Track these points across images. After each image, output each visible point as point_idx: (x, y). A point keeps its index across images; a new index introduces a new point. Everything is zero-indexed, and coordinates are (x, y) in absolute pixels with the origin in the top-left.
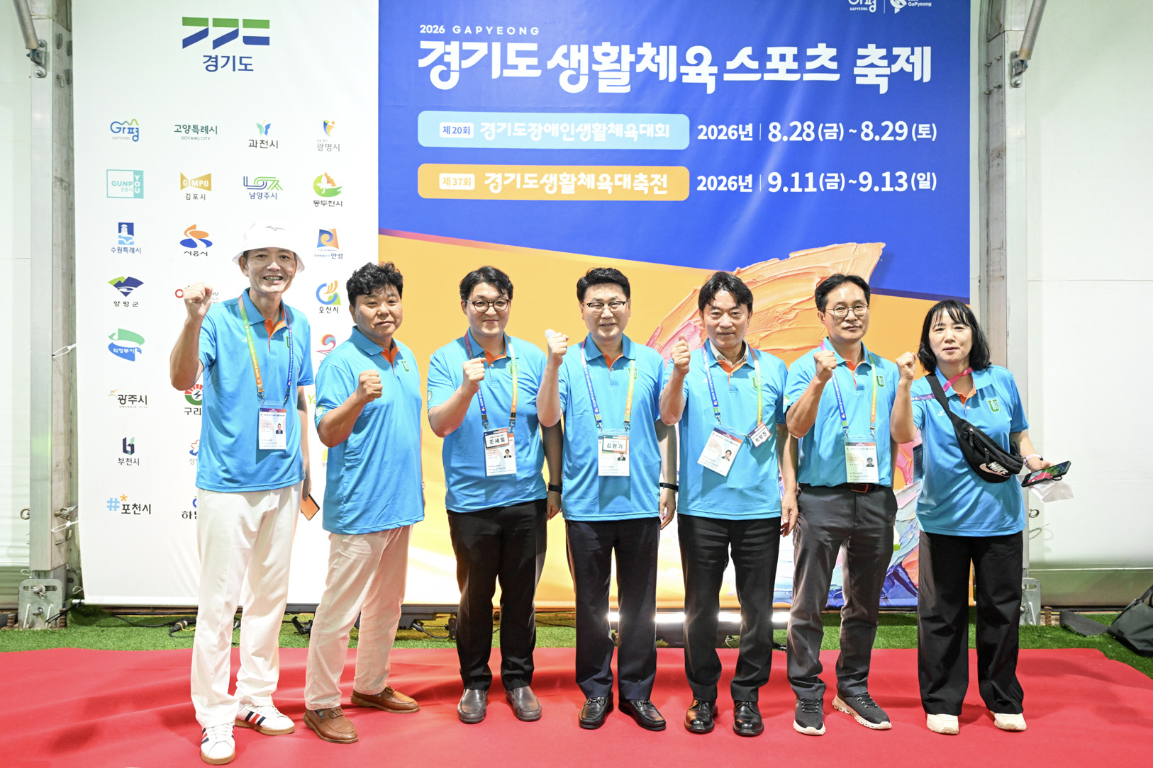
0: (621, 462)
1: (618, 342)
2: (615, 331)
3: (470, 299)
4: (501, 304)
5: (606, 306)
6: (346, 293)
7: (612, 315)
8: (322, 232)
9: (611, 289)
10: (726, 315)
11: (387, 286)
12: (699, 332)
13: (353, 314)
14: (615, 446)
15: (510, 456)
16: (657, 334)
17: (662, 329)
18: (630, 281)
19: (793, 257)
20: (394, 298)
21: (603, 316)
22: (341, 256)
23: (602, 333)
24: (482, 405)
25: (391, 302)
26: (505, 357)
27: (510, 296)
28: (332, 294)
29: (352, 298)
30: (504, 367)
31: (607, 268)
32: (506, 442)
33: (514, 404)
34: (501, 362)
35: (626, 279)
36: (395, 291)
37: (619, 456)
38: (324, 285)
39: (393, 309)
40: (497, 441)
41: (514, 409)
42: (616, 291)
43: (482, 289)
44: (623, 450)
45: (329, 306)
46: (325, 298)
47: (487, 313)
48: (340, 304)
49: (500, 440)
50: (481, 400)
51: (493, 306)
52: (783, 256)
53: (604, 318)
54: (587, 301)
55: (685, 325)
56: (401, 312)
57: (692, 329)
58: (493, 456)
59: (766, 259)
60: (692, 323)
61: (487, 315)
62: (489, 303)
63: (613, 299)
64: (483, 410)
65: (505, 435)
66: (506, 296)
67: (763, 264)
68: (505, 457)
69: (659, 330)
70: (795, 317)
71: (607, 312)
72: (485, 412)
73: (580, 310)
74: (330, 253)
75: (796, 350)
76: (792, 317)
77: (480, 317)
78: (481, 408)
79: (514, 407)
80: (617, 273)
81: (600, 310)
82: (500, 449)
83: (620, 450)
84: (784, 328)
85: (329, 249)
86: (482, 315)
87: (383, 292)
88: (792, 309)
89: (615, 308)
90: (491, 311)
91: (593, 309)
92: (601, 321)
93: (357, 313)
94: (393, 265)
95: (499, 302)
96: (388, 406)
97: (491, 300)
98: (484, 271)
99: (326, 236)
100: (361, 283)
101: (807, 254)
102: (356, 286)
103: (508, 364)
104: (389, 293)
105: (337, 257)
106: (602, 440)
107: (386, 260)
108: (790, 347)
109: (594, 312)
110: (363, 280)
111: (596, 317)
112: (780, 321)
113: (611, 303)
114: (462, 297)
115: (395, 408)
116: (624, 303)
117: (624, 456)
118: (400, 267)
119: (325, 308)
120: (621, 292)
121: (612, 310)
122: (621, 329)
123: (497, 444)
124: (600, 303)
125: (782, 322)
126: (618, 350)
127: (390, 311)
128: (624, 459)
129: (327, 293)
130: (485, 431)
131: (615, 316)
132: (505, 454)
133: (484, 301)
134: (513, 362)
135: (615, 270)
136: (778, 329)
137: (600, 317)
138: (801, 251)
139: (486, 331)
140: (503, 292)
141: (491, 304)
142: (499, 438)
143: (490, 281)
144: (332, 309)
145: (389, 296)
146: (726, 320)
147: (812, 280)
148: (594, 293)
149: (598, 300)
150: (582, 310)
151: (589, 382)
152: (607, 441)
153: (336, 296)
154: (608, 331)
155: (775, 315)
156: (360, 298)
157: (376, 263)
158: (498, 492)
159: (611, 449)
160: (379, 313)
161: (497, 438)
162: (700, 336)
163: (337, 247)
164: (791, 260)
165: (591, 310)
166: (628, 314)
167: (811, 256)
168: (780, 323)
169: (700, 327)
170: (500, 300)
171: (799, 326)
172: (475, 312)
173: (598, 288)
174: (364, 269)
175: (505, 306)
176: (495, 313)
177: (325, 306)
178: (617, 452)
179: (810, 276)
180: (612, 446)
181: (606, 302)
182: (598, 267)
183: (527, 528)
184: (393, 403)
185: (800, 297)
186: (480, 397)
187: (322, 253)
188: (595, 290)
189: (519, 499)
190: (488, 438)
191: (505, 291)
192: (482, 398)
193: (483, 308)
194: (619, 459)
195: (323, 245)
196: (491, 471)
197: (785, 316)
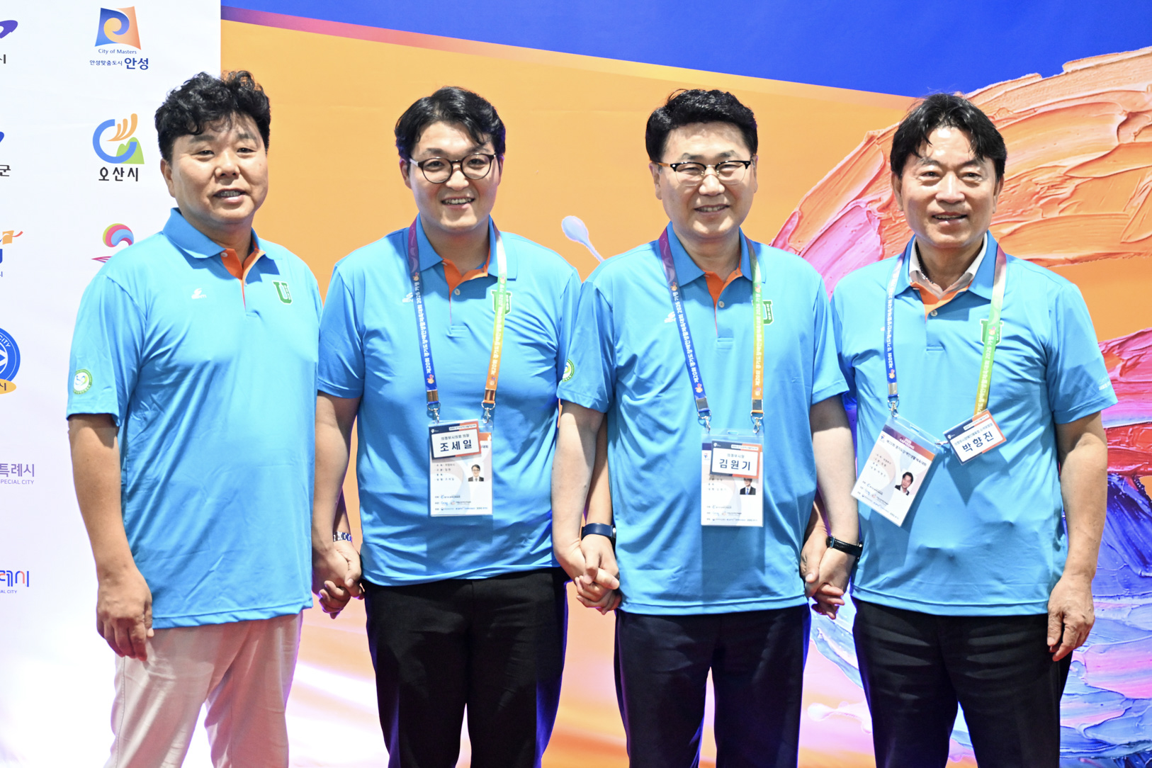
0: (746, 497)
1: (731, 245)
2: (726, 224)
3: (415, 156)
4: (476, 163)
5: (710, 170)
6: (155, 134)
7: (722, 188)
8: (106, 14)
9: (721, 134)
10: (951, 177)
11: (234, 115)
12: (878, 224)
13: (168, 175)
14: (735, 465)
15: (482, 479)
16: (790, 227)
17: (801, 218)
18: (757, 117)
19: (1069, 71)
20: (250, 143)
21: (703, 190)
22: (145, 63)
23: (700, 227)
24: (429, 371)
25: (244, 150)
26: (485, 275)
27: (500, 148)
28: (125, 142)
29: (166, 145)
30: (482, 295)
31: (708, 89)
32: (475, 449)
33: (493, 372)
34: (477, 288)
35: (748, 114)
36: (253, 128)
37: (742, 484)
38: (111, 123)
39: (249, 164)
40: (457, 446)
41: (492, 383)
42: (731, 140)
43: (438, 136)
44: (752, 472)
45: (119, 166)
46: (111, 149)
47: (449, 184)
48: (142, 162)
49: (462, 445)
50: (427, 360)
51: (461, 169)
52: (1050, 68)
53: (707, 195)
54: (670, 158)
55: (849, 208)
56: (266, 173)
57: (863, 217)
58: (446, 475)
59: (1015, 74)
60: (863, 205)
61: (450, 189)
62: (452, 163)
63: (725, 155)
64: (431, 381)
65: (473, 435)
66: (490, 149)
67: (1010, 85)
68: (471, 480)
69: (796, 219)
70: (1072, 194)
71: (711, 182)
72: (433, 386)
73: (652, 179)
74: (122, 57)
75: (1073, 261)
76: (1067, 195)
77: (436, 193)
78: (427, 376)
79: (493, 378)
80: (731, 100)
81: (697, 178)
82: (460, 462)
83: (746, 472)
84: (1049, 216)
85: (119, 48)
86: (439, 189)
87: (226, 128)
88: (1067, 178)
89: (729, 174)
90: (458, 180)
91: (683, 176)
92: (699, 202)
93: (175, 173)
94: (248, 75)
95: (475, 161)
96: (216, 368)
97: (456, 156)
98: (443, 98)
99: (114, 23)
100: (182, 111)
101: (1098, 66)
102: (173, 119)
103: (491, 290)
104: (242, 131)
105: (137, 66)
106: (710, 452)
107: (237, 67)
108: (1062, 256)
109: (685, 181)
110: (185, 106)
111: (688, 191)
112: (1042, 202)
113: (721, 164)
114: (401, 153)
115: (230, 375)
116: (747, 164)
117: (753, 485)
118: (264, 80)
119: (111, 170)
120: (741, 141)
121: (723, 178)
122: (739, 220)
123: (455, 452)
124: (698, 164)
125: (1046, 204)
126: (729, 263)
127: (240, 168)
128: (753, 491)
129: (116, 139)
130: (432, 424)
131: (729, 190)
132: (470, 474)
133: (443, 161)
134: (502, 286)
135: (728, 94)
136: (1038, 218)
137: (696, 192)
138: (1085, 60)
139: (447, 222)
140: (481, 140)
141: (456, 166)
142: (461, 441)
143: (453, 117)
144: (126, 171)
145: (241, 137)
146: (950, 187)
147: (1109, 118)
148: (683, 143)
149: (693, 157)
150: (657, 178)
151: (684, 329)
152: (719, 453)
153: (133, 146)
154: (712, 220)
155: (1032, 189)
156: (182, 144)
157: (215, 73)
158: (461, 549)
159: (729, 471)
160: (219, 171)
161: (455, 441)
162: (880, 233)
163: (139, 47)
164: (1066, 78)
165: (676, 178)
166: (753, 188)
167: (1107, 69)
168: (1042, 206)
169: (878, 214)
170: (478, 156)
171: (1081, 213)
172: (427, 183)
173: (695, 133)
174: (192, 84)
175: (486, 168)
176: (466, 183)
177: (111, 167)
178: (739, 476)
179: (1104, 111)
180: (729, 465)
181: (711, 161)
182: (690, 88)
183: (519, 624)
184: (228, 363)
185: (1083, 152)
186: (426, 354)
187: (106, 58)
188: (687, 136)
189: (503, 566)
190: (437, 439)
191: (485, 137)
192: (430, 357)
193: (440, 175)
194: (743, 492)
195: (108, 42)
196: (440, 506)
197: (1052, 191)
